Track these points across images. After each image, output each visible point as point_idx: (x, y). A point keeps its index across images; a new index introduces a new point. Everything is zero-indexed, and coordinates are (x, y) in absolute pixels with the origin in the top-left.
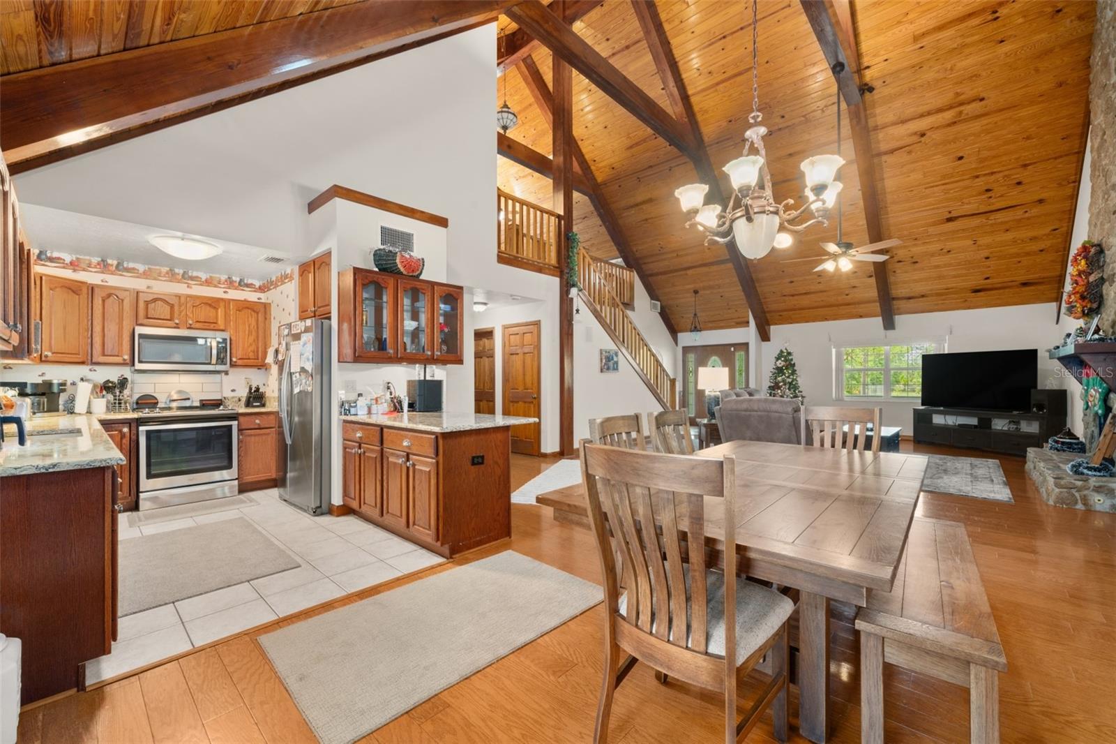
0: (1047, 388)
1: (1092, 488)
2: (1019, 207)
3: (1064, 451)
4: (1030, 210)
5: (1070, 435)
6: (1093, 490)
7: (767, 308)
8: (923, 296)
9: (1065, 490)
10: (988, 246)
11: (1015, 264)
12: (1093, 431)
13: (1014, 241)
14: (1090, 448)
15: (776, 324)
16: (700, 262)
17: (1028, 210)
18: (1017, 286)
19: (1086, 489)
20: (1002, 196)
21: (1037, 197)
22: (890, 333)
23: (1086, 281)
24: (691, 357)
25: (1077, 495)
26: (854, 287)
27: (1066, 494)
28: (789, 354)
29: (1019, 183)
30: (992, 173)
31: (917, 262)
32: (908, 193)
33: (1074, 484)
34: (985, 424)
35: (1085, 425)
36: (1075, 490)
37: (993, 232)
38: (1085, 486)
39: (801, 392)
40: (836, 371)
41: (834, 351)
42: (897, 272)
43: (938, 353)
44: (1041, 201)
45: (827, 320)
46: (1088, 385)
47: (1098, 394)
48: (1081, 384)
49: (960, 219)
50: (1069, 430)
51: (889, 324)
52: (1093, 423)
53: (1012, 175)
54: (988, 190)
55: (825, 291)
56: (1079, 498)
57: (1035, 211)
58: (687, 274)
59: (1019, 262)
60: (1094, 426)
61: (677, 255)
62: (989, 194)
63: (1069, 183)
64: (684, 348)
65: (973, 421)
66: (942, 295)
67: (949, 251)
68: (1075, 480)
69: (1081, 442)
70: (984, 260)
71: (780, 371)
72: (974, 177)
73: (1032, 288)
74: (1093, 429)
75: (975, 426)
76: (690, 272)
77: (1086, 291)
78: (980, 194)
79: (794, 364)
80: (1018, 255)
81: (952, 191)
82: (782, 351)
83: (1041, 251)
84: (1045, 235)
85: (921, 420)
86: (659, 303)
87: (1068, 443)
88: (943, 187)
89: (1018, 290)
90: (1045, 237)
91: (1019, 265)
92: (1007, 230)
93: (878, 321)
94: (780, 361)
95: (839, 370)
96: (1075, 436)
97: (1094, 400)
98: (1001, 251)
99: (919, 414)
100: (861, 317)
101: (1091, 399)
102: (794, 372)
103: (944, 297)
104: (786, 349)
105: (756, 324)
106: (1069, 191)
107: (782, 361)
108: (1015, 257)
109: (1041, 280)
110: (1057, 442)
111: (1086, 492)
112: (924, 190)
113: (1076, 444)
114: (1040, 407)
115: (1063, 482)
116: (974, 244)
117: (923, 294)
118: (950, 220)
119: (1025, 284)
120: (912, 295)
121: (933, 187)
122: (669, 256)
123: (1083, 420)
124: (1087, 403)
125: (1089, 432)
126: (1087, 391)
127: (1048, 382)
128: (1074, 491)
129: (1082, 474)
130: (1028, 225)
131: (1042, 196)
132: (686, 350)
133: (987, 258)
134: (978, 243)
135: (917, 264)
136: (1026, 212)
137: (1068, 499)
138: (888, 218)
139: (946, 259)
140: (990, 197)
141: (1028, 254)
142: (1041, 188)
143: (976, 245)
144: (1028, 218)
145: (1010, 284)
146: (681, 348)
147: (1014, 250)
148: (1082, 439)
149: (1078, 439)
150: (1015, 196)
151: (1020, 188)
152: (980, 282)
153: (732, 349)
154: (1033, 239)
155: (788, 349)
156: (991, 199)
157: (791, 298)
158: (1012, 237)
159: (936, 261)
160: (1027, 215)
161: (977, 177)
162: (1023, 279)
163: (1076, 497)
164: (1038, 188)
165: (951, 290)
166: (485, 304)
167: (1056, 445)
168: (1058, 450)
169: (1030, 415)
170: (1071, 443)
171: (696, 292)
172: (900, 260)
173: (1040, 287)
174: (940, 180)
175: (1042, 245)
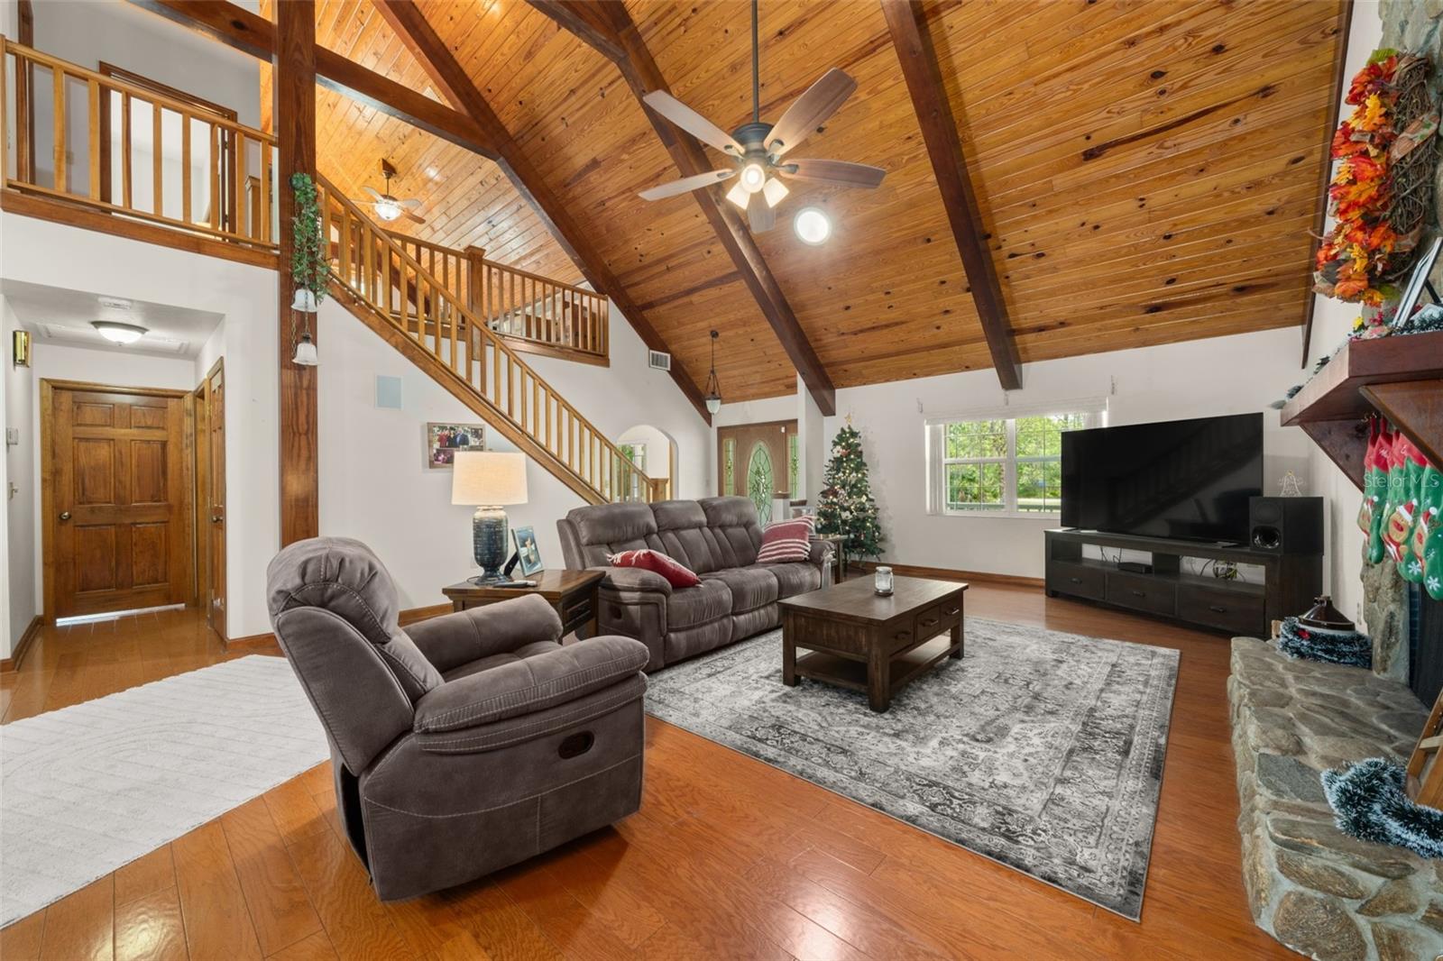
0: (1282, 495)
1: (1422, 911)
2: (1220, 112)
3: (1316, 658)
4: (1245, 117)
5: (1331, 615)
6: (1427, 921)
7: (823, 357)
8: (1062, 324)
9: (1320, 895)
10: (1168, 211)
11: (1222, 246)
12: (1392, 615)
13: (1217, 195)
14: (1384, 661)
15: (843, 386)
16: (704, 279)
17: (1240, 117)
18: (1226, 294)
19: (1401, 910)
20: (1184, 87)
21: (1257, 82)
22: (1013, 394)
23: (1379, 163)
24: (731, 445)
25: (1362, 922)
26: (947, 312)
27: (1321, 914)
28: (854, 434)
29: (1219, 49)
30: (1162, 29)
31: (1043, 255)
32: (1005, 100)
33: (1351, 882)
34: (1166, 565)
35: (1367, 592)
36: (1357, 904)
37: (1173, 176)
38: (1393, 900)
39: (872, 500)
40: (931, 463)
41: (927, 429)
42: (1012, 278)
43: (1093, 427)
44: (1266, 91)
45: (915, 375)
46: (1382, 492)
47: (1423, 527)
48: (1362, 489)
49: (1111, 151)
50: (1329, 603)
51: (1011, 380)
52: (1390, 593)
53: (1202, 29)
54: (1157, 75)
55: (903, 323)
56: (1368, 936)
57: (1254, 119)
58: (691, 303)
59: (1229, 241)
60: (1394, 601)
61: (668, 268)
62: (1161, 84)
63: (1326, 36)
64: (720, 429)
65: (1145, 557)
66: (1096, 321)
67: (1096, 227)
68: (1356, 865)
69: (1360, 637)
70: (1162, 241)
71: (838, 463)
72: (1124, 43)
73: (1256, 297)
74: (1392, 607)
75: (1148, 569)
76: (695, 298)
77: (1380, 196)
78: (1143, 86)
79: (861, 452)
80: (1225, 227)
81: (1086, 86)
82: (843, 430)
83: (1271, 213)
84: (1275, 175)
85: (1060, 552)
86: (669, 355)
87: (1325, 639)
88: (1068, 76)
89: (1228, 302)
90: (1276, 181)
91: (1231, 247)
92: (1202, 170)
93: (990, 375)
94: (839, 448)
95: (936, 461)
96: (1345, 620)
97: (1407, 541)
98: (1192, 220)
99: (1053, 541)
100: (968, 368)
101: (1399, 537)
102: (860, 467)
103: (1098, 325)
104: (849, 427)
105: (807, 385)
106: (1326, 57)
107: (843, 448)
108: (1218, 232)
109: (1271, 280)
110: (1299, 633)
111: (1397, 921)
112: (1033, 89)
113: (1349, 642)
114: (1269, 536)
115: (1308, 864)
116: (1141, 206)
117: (1062, 319)
118: (1090, 155)
119: (1241, 290)
120: (1042, 323)
121: (1047, 79)
122: (656, 269)
123: (1362, 578)
124: (1381, 544)
125: (1382, 617)
126: (1378, 507)
127: (1285, 481)
128: (1350, 906)
129: (1381, 836)
130: (1241, 155)
131: (1269, 77)
132: (723, 432)
133: (1167, 237)
134: (1148, 204)
135: (1043, 258)
136: (1237, 121)
137: (1328, 936)
138: (976, 162)
139: (1093, 245)
140: (1163, 92)
141: (1244, 223)
142: (1264, 56)
143: (1144, 210)
144: (1242, 138)
145: (1214, 291)
146: (716, 430)
147: (1216, 215)
148: (1362, 629)
149: (1351, 627)
150: (1212, 85)
151: (1222, 61)
152: (1159, 292)
153: (783, 430)
154: (1254, 186)
155: (852, 427)
156: (1162, 98)
157: (854, 338)
158: (1210, 185)
159: (1076, 250)
160: (1239, 129)
161: (1132, 43)
162: (1236, 278)
163: (1359, 934)
164: (1258, 59)
165: (1108, 310)
166: (142, 330)
167: (1297, 642)
168: (1302, 655)
169: (1248, 550)
170: (1333, 640)
171: (714, 334)
172: (1014, 252)
173: (1272, 295)
174: (1062, 61)
175: (1271, 199)
